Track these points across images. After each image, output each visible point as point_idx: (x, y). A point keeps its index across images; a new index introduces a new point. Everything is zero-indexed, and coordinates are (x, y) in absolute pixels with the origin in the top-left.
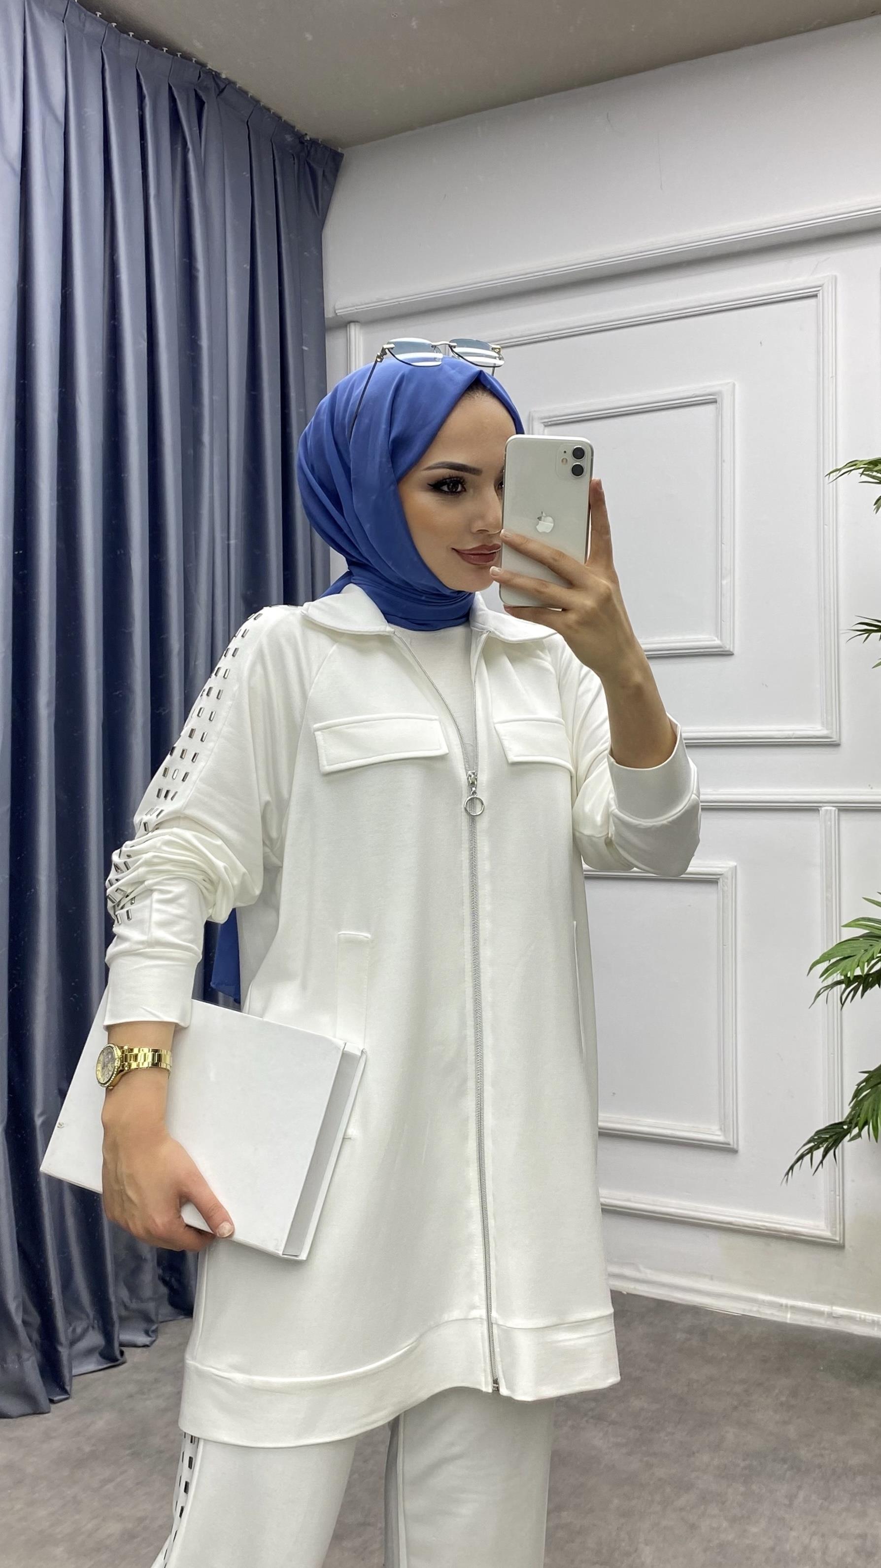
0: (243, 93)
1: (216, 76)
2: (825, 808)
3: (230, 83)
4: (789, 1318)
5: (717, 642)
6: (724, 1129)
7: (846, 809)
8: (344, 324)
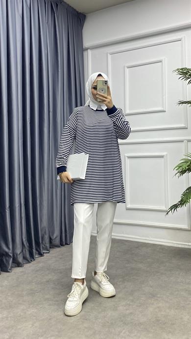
0: (66, 3)
2: (185, 141)
4: (180, 246)
5: (162, 109)
6: (166, 207)
7: (189, 141)
8: (87, 49)
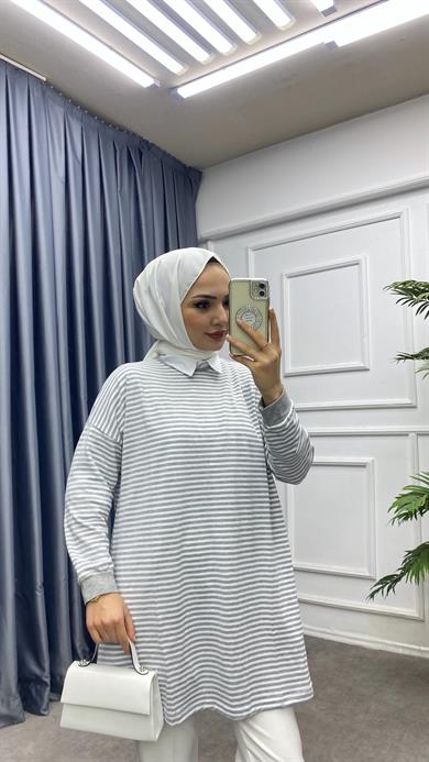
1: (147, 142)
2: (411, 435)
3: (153, 145)
5: (362, 365)
6: (369, 571)
7: (420, 434)
8: (206, 240)
